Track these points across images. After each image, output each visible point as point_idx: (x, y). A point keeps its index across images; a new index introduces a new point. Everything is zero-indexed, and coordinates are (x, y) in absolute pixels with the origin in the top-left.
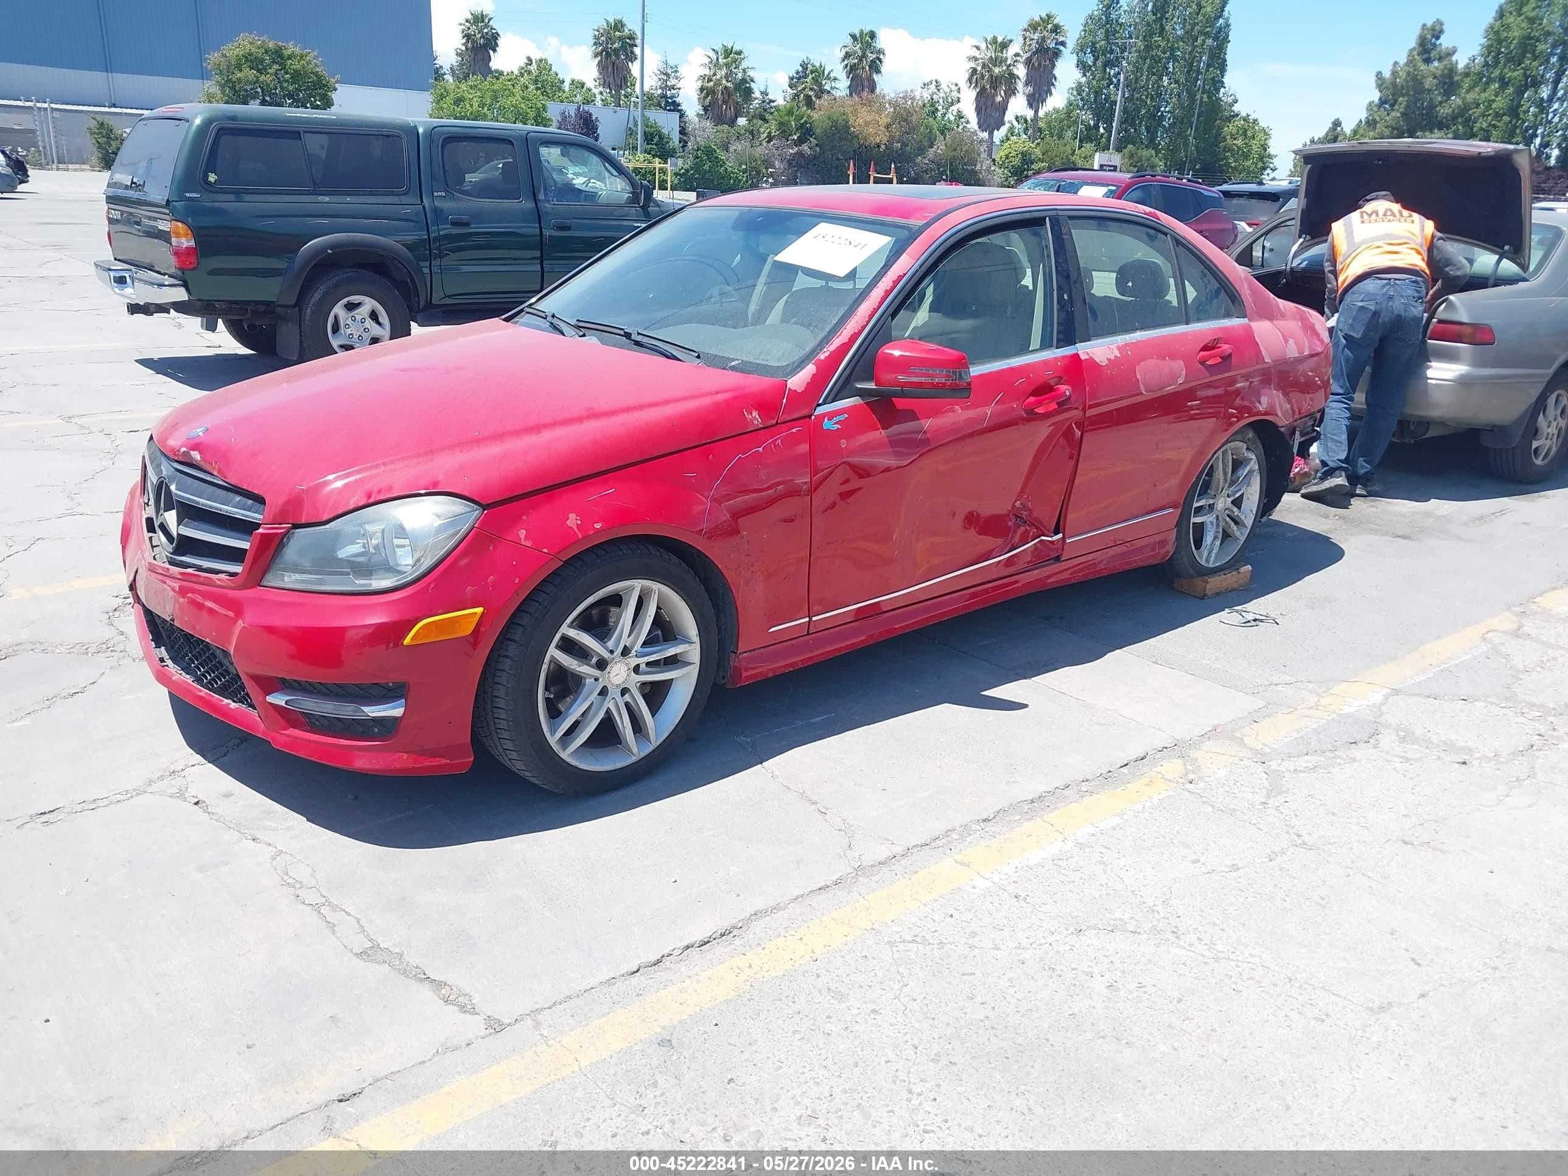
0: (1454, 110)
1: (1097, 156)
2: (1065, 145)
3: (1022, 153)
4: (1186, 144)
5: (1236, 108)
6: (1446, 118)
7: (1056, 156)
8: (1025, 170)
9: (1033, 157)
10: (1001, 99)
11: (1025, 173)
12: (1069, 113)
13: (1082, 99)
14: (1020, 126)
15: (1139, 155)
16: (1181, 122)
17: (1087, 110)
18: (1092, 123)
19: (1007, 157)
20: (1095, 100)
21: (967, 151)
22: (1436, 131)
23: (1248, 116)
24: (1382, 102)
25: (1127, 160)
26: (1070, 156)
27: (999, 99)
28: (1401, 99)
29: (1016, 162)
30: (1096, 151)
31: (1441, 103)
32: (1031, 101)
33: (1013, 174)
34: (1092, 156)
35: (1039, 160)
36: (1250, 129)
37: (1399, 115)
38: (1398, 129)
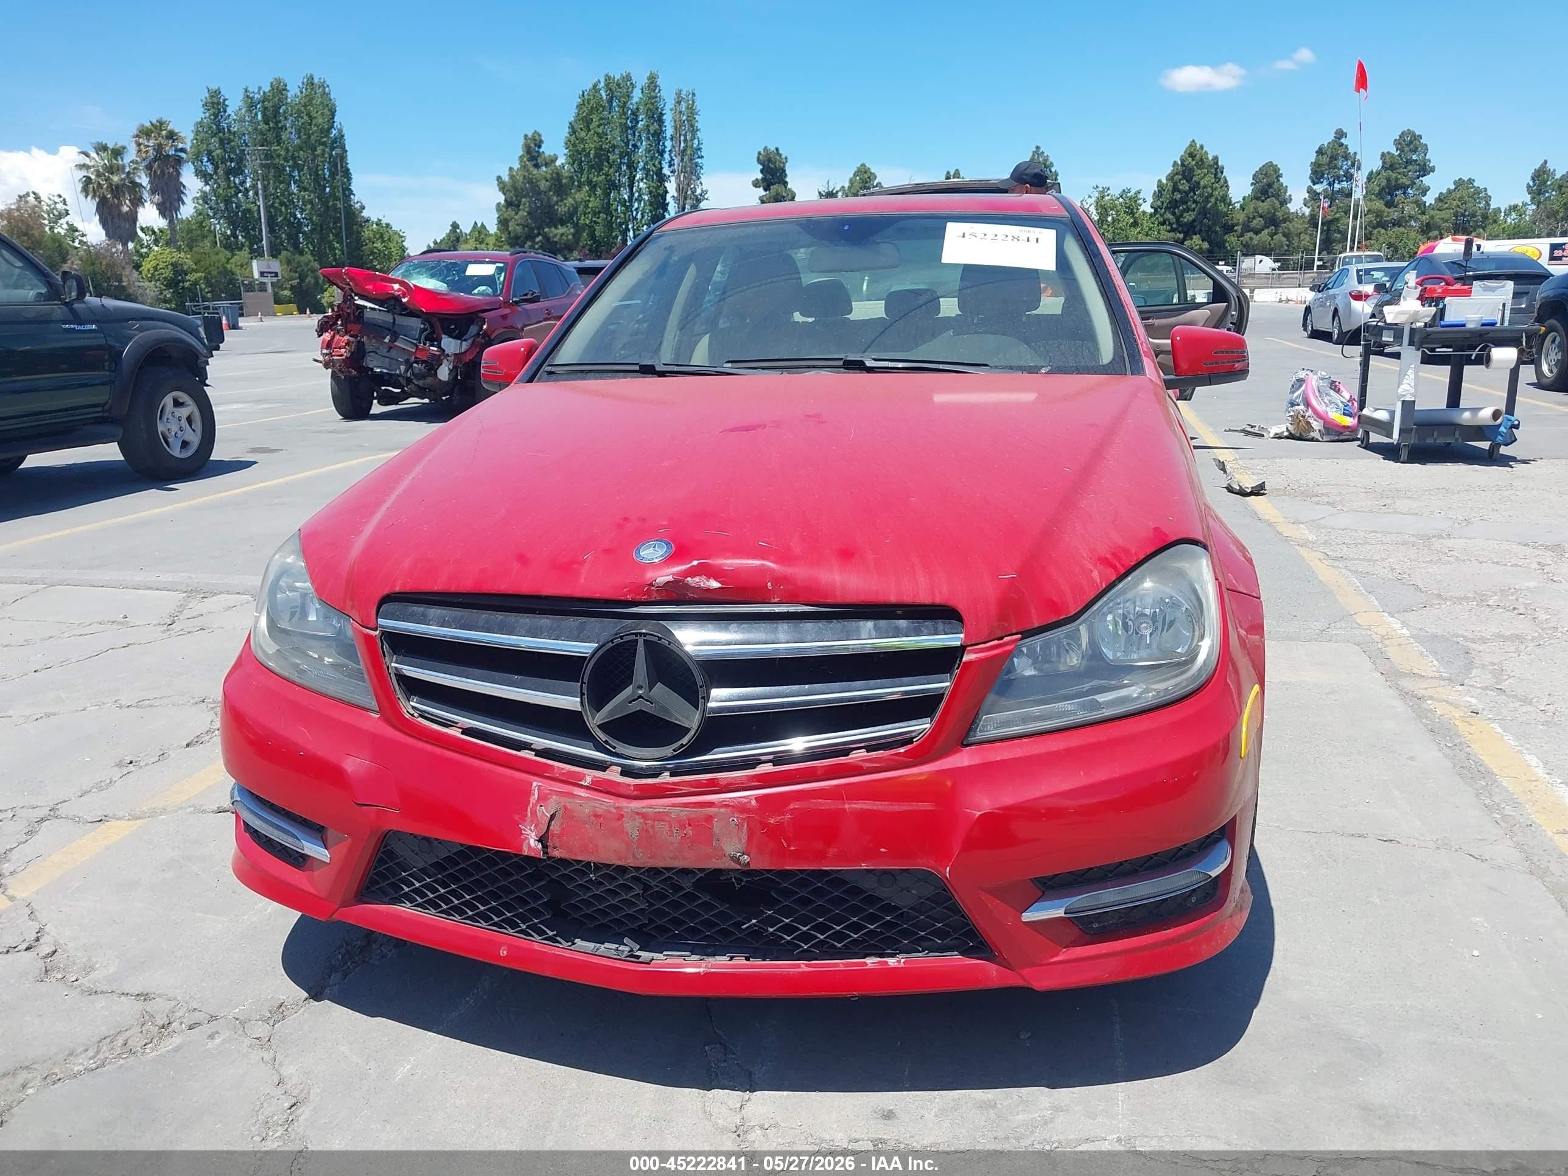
0: (569, 209)
1: (255, 263)
2: (217, 254)
3: (172, 264)
4: (333, 249)
5: (365, 214)
6: (565, 215)
7: (210, 265)
8: (180, 281)
9: (185, 268)
10: (128, 209)
11: (181, 284)
12: (201, 225)
13: (211, 208)
14: (148, 238)
15: (297, 260)
16: (320, 229)
17: (221, 218)
18: (229, 232)
19: (155, 268)
20: (226, 208)
21: (108, 265)
22: (559, 227)
23: (380, 220)
24: (509, 203)
25: (286, 266)
26: (225, 265)
27: (125, 209)
28: (523, 200)
29: (168, 273)
30: (252, 258)
31: (557, 202)
32: (163, 210)
33: (168, 286)
34: (248, 264)
35: (193, 270)
36: (384, 233)
37: (525, 214)
38: (527, 226)
